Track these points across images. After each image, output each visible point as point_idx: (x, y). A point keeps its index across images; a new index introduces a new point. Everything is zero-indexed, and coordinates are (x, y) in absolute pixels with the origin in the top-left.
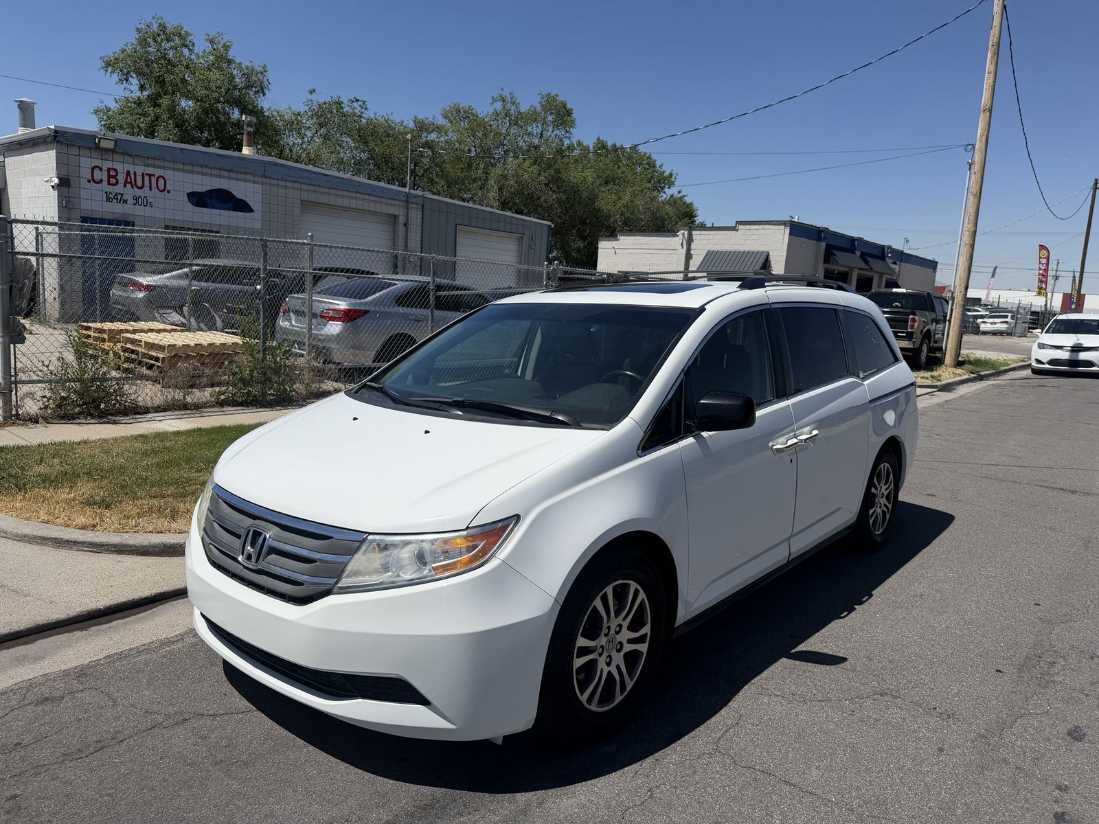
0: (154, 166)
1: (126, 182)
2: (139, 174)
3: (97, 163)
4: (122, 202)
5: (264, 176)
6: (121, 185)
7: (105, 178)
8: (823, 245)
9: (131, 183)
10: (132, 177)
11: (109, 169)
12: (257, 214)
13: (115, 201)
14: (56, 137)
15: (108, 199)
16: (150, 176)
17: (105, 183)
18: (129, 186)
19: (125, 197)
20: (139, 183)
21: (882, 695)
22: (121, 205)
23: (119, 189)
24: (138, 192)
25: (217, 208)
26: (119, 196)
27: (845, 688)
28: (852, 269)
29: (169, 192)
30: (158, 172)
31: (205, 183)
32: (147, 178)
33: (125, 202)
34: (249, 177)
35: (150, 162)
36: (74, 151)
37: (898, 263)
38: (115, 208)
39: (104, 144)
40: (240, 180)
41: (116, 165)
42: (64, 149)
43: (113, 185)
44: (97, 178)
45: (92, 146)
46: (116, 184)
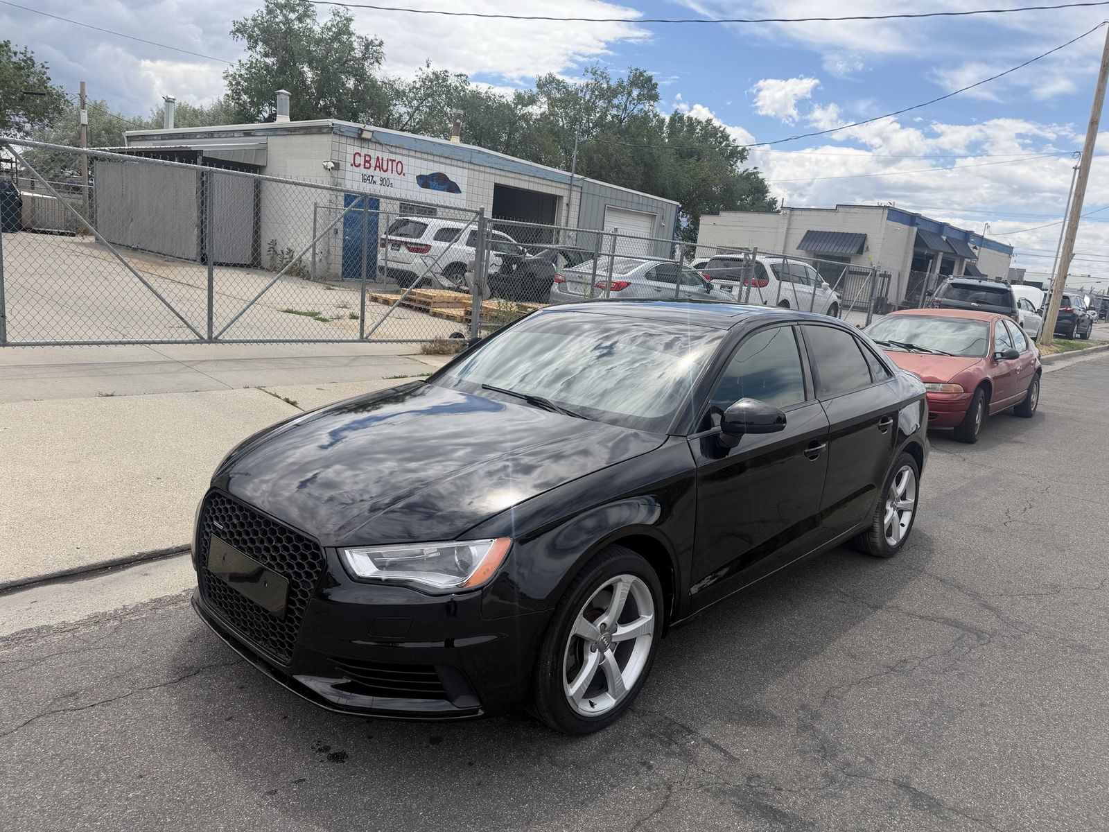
0: (395, 153)
1: (376, 166)
2: (385, 159)
3: (358, 150)
5: (470, 163)
6: (372, 168)
7: (362, 163)
8: (915, 229)
9: (379, 167)
10: (381, 161)
11: (365, 155)
12: (463, 195)
13: (368, 181)
14: (333, 128)
15: (364, 180)
16: (393, 161)
17: (362, 166)
18: (378, 169)
19: (374, 179)
20: (385, 168)
22: (372, 184)
23: (370, 172)
24: (384, 175)
25: (436, 189)
26: (371, 178)
28: (937, 252)
29: (404, 175)
30: (398, 158)
31: (429, 168)
32: (390, 163)
33: (374, 182)
34: (460, 164)
35: (393, 149)
36: (343, 140)
37: (978, 247)
38: (367, 188)
39: (366, 135)
40: (453, 166)
41: (371, 152)
42: (336, 138)
43: (367, 168)
44: (357, 162)
45: (356, 136)
46: (369, 168)
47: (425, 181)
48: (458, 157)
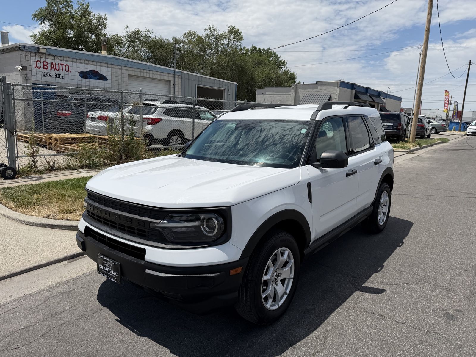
0: (63, 60)
1: (51, 68)
2: (57, 64)
3: (38, 59)
4: (50, 77)
5: (112, 64)
6: (49, 69)
7: (42, 66)
8: (354, 91)
9: (54, 68)
10: (54, 65)
11: (44, 62)
12: (110, 81)
13: (47, 76)
14: (20, 48)
15: (44, 75)
16: (62, 65)
17: (42, 68)
18: (53, 69)
19: (51, 74)
20: (57, 68)
21: (419, 281)
22: (50, 78)
23: (48, 71)
24: (57, 72)
25: (92, 79)
26: (49, 74)
27: (403, 279)
29: (70, 72)
30: (65, 63)
31: (86, 68)
32: (61, 66)
33: (51, 76)
34: (106, 65)
35: (62, 58)
36: (28, 54)
37: (385, 98)
38: (47, 79)
39: (41, 51)
40: (102, 66)
41: (47, 60)
42: (24, 53)
43: (46, 69)
44: (39, 66)
45: (36, 51)
46: (47, 69)
47: (84, 75)
48: (104, 62)
